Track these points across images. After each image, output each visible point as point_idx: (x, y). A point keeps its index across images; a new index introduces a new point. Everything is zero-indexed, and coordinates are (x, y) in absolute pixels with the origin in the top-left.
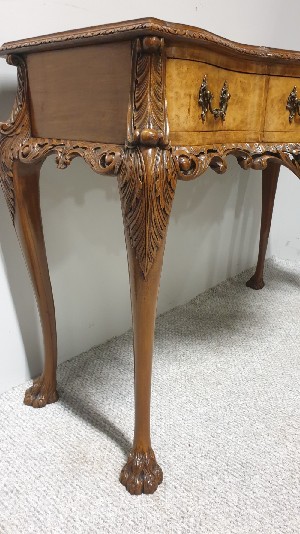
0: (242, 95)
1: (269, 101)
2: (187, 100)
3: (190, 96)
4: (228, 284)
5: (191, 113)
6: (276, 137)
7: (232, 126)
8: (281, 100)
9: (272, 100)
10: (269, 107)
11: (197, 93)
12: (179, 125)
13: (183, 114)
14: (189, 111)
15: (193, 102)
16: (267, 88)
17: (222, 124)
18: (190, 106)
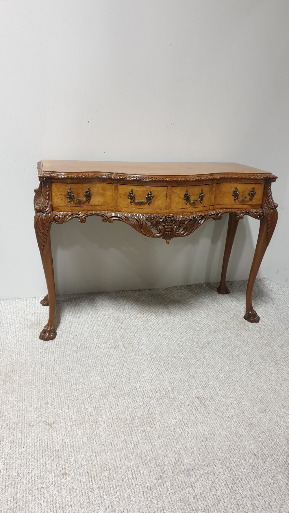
0: (103, 192)
1: (118, 194)
2: (61, 196)
3: (62, 195)
4: (204, 286)
5: (63, 201)
6: (125, 209)
7: (97, 204)
8: (124, 194)
9: (120, 194)
10: (118, 197)
11: (65, 194)
12: (58, 204)
13: (59, 201)
14: (62, 200)
15: (63, 197)
16: (116, 189)
17: (89, 203)
18: (62, 198)
